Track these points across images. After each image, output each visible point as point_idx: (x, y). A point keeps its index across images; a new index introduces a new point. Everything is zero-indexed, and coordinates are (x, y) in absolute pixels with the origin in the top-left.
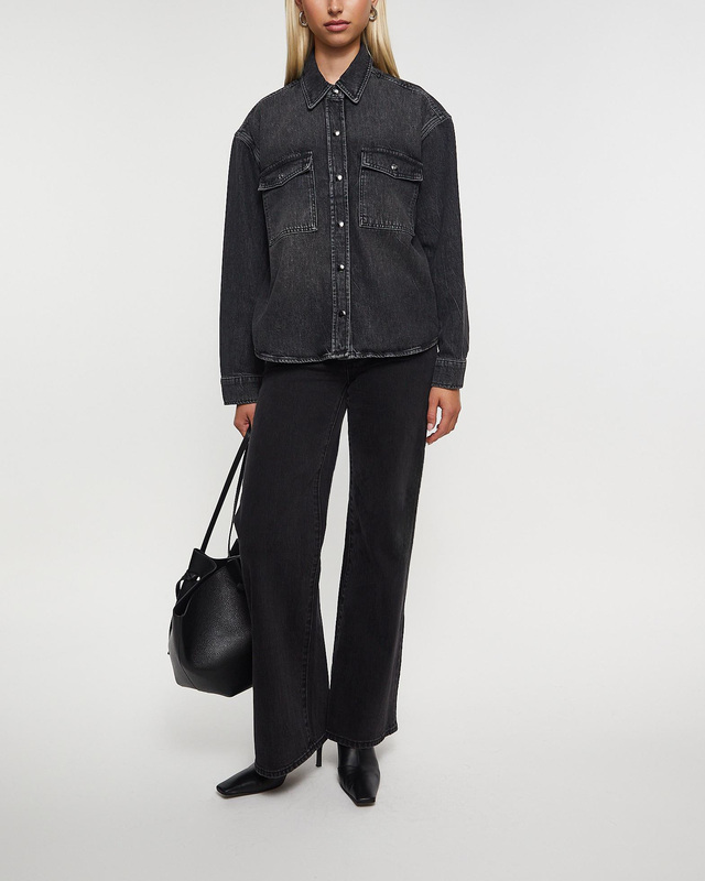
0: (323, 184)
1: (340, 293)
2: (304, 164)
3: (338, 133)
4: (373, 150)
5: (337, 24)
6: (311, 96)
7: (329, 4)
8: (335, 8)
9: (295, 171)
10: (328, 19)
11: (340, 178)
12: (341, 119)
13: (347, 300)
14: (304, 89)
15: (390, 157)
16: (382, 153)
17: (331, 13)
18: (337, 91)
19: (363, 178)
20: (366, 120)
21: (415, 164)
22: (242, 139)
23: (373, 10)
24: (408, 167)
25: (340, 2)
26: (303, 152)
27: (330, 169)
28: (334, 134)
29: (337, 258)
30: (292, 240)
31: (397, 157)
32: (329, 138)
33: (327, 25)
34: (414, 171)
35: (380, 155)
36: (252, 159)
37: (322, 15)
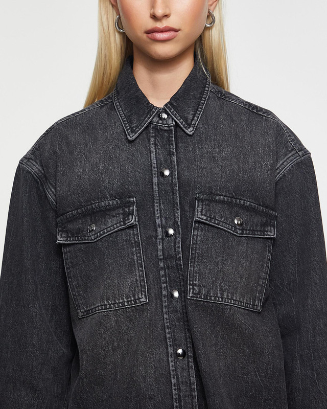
0: (151, 242)
1: (183, 387)
2: (127, 215)
3: (167, 173)
4: (210, 199)
5: (162, 31)
6: (130, 122)
7: (153, 5)
8: (159, 12)
9: (112, 224)
10: (151, 24)
11: (171, 232)
12: (170, 154)
13: (193, 397)
14: (121, 113)
15: (232, 207)
16: (223, 202)
17: (154, 17)
18: (165, 116)
19: (197, 234)
20: (202, 157)
21: (266, 215)
22: (30, 169)
23: (210, 15)
24: (257, 219)
25: (167, 3)
26: (123, 198)
27: (158, 221)
28: (162, 175)
29: (174, 339)
30: (113, 319)
31: (243, 207)
32: (155, 180)
33: (149, 32)
34: (265, 225)
35: (220, 206)
36: (43, 198)
37: (142, 20)
